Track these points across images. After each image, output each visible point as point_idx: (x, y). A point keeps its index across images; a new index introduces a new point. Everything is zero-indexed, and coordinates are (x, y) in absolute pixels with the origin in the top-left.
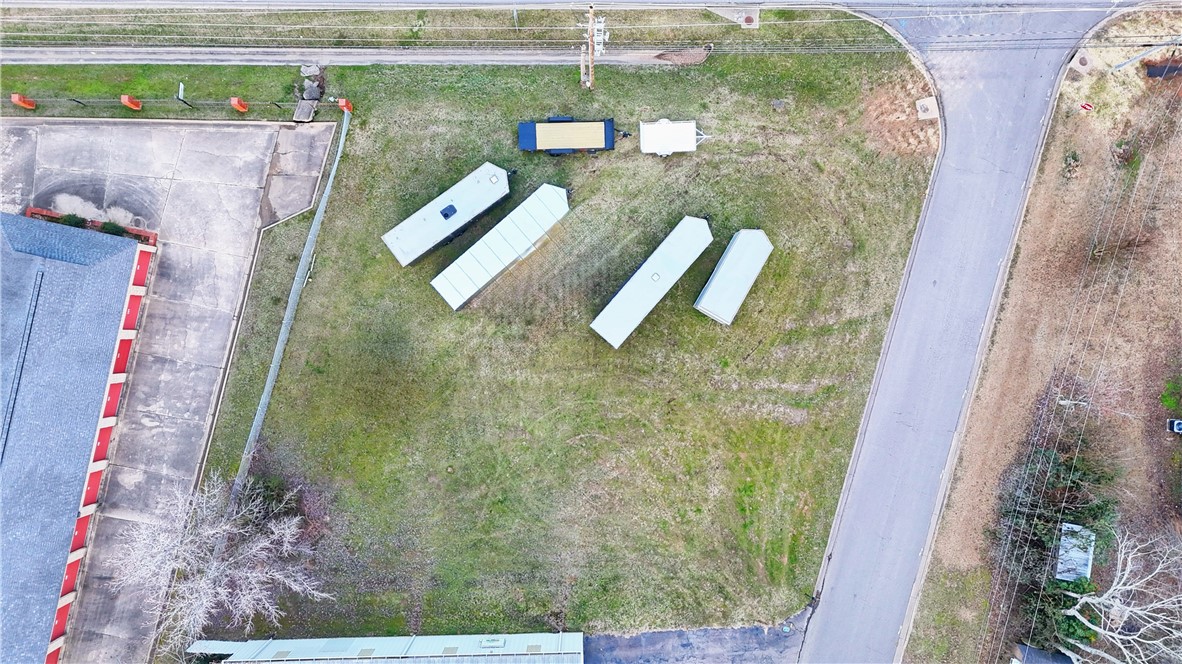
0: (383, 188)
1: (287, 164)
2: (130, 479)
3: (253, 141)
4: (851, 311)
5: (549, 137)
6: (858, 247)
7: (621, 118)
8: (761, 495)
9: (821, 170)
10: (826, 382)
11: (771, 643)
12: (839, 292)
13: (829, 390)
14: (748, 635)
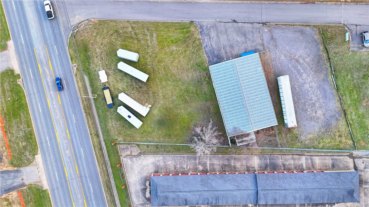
0: (129, 132)
1: (129, 153)
2: (201, 168)
3: (126, 161)
4: (130, 29)
5: (109, 101)
6: (116, 31)
7: (102, 87)
8: (173, 39)
9: (102, 43)
10: (146, 31)
11: (203, 29)
12: (127, 33)
13: (148, 30)
14: (202, 34)
